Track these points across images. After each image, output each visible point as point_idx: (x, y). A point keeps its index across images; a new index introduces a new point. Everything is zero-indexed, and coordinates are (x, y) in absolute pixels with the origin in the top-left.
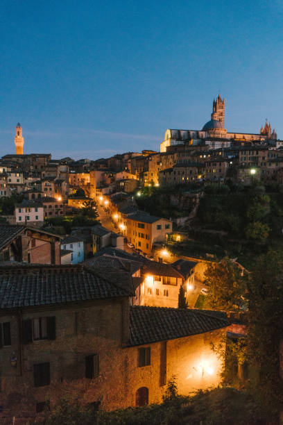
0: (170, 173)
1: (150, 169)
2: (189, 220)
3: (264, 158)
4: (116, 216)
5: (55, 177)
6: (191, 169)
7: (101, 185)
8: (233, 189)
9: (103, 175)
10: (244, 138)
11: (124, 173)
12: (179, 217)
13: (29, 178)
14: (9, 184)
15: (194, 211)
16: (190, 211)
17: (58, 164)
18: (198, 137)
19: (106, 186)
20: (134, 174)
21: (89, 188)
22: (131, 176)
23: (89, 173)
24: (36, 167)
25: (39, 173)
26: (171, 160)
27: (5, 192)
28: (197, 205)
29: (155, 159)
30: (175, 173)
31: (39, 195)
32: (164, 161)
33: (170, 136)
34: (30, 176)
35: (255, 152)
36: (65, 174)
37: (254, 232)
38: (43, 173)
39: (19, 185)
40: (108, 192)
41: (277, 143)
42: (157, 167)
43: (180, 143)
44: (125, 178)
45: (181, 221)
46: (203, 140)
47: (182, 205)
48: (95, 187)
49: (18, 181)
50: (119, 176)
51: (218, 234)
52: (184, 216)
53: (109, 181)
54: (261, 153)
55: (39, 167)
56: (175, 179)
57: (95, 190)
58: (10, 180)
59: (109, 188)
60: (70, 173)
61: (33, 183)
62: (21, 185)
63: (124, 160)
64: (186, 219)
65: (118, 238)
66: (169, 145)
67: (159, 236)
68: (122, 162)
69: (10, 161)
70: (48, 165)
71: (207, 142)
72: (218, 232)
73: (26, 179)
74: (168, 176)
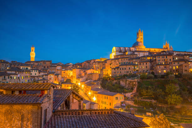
0: (118, 70)
1: (106, 67)
2: (132, 94)
3: (170, 60)
4: (90, 93)
5: (55, 72)
6: (129, 66)
7: (79, 77)
8: (156, 77)
9: (80, 71)
10: (155, 50)
11: (92, 70)
12: (127, 92)
13: (41, 73)
14: (31, 76)
15: (135, 89)
16: (132, 89)
17: (56, 65)
18: (130, 51)
19: (82, 77)
20: (97, 70)
21: (72, 78)
22: (95, 72)
23: (72, 70)
24: (45, 67)
25: (46, 70)
26: (117, 63)
27: (29, 80)
28: (137, 86)
29: (108, 62)
30: (121, 69)
31: (47, 82)
32: (114, 63)
33: (115, 50)
34: (42, 72)
35: (165, 57)
36: (60, 71)
37: (173, 100)
38: (48, 70)
39: (36, 76)
40: (83, 80)
41: (174, 52)
42: (110, 66)
43: (120, 53)
44: (92, 73)
45: (129, 95)
46: (134, 52)
47: (127, 86)
48: (76, 78)
49: (36, 74)
50: (89, 72)
51: (151, 101)
52: (129, 92)
53: (83, 74)
54: (168, 57)
55: (46, 67)
56: (121, 72)
57: (75, 79)
58: (31, 74)
59: (83, 78)
60: (62, 70)
61: (43, 76)
62: (37, 77)
63: (91, 63)
64: (131, 93)
65: (95, 104)
66: (115, 55)
67: (117, 103)
68: (90, 64)
69: (30, 64)
70: (51, 66)
71: (136, 53)
72: (150, 100)
73: (40, 73)
74: (117, 71)
